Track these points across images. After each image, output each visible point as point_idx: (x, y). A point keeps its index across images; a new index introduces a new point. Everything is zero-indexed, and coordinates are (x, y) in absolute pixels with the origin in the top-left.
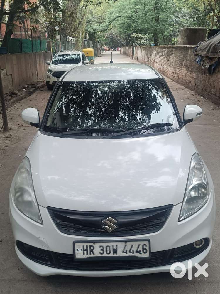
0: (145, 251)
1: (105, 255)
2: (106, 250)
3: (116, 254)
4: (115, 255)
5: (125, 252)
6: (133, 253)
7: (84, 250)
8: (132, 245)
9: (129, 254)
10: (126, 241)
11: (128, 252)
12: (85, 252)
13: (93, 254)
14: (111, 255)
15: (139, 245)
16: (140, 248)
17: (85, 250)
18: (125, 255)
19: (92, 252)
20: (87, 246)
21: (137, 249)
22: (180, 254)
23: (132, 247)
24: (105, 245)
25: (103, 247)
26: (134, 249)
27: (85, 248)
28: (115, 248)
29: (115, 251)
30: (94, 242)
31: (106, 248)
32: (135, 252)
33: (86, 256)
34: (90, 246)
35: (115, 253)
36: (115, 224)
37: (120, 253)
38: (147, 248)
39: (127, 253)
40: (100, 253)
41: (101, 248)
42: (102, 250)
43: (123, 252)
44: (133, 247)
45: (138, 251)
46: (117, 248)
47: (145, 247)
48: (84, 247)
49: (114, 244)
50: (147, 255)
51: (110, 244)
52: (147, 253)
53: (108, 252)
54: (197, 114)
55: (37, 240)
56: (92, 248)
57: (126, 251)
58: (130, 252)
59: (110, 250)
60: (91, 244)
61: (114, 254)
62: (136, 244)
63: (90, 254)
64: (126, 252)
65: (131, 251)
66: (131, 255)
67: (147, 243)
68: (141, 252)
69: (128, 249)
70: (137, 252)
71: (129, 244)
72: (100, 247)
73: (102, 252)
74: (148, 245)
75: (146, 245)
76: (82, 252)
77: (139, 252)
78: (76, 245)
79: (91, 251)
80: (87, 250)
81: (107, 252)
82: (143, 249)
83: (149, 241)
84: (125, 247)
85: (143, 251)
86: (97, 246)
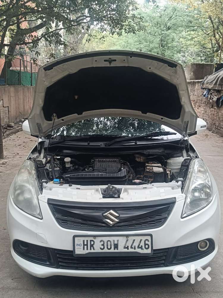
0: (147, 246)
1: (106, 250)
2: (107, 245)
3: (117, 249)
4: (116, 251)
5: (126, 248)
6: (135, 249)
7: (84, 245)
8: (134, 240)
9: (130, 250)
10: (127, 236)
11: (129, 248)
12: (86, 247)
13: (94, 249)
14: (112, 250)
15: (141, 240)
16: (142, 244)
17: (86, 245)
18: (126, 250)
19: (92, 248)
20: (87, 241)
21: (139, 245)
22: (184, 256)
23: (133, 243)
24: (105, 239)
25: (104, 242)
26: (136, 244)
27: (86, 243)
28: (116, 242)
29: (116, 246)
30: (95, 236)
31: (107, 243)
32: (136, 248)
33: (85, 252)
34: (91, 241)
35: (116, 249)
36: (116, 217)
37: (121, 249)
38: (150, 243)
39: (128, 249)
40: (101, 248)
41: (102, 243)
42: (103, 245)
43: (125, 248)
44: (135, 242)
45: (140, 246)
46: (118, 243)
47: (147, 242)
48: (84, 241)
49: (116, 239)
50: (149, 251)
51: (111, 239)
52: (149, 249)
53: (109, 247)
54: (201, 127)
55: (36, 235)
56: (92, 243)
57: (128, 247)
58: (131, 247)
59: (111, 245)
60: (92, 239)
61: (115, 249)
62: (138, 239)
63: (91, 249)
64: (128, 248)
65: (133, 247)
66: (133, 250)
67: (149, 238)
68: (143, 247)
69: (129, 244)
70: (138, 247)
71: (131, 239)
72: (101, 241)
73: (102, 247)
74: (150, 240)
75: (148, 240)
76: (82, 246)
77: (141, 248)
78: (76, 239)
79: (92, 246)
80: (87, 245)
81: (107, 248)
82: (145, 244)
83: (151, 236)
84: (126, 242)
85: (145, 246)
86: (97, 241)
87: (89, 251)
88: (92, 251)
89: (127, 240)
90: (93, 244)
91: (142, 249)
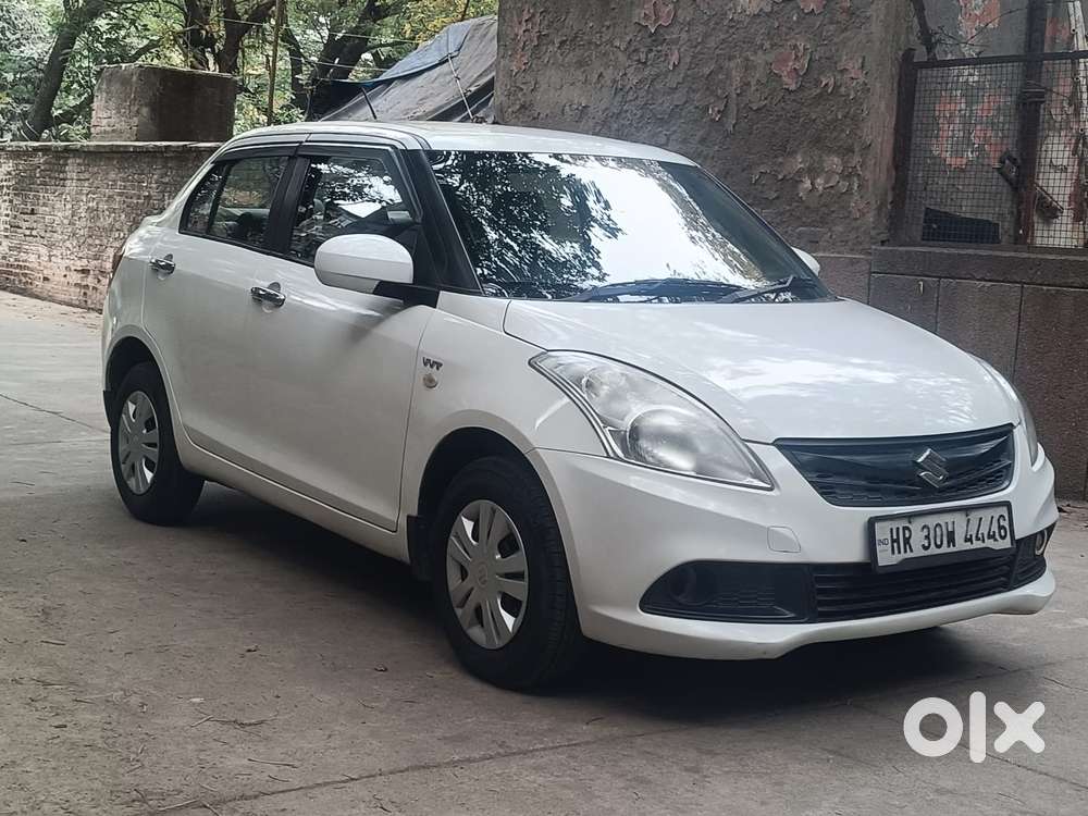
0: (1003, 533)
1: (933, 550)
2: (935, 537)
3: (954, 546)
4: (952, 549)
5: (968, 540)
6: (984, 540)
7: (893, 541)
8: (981, 519)
9: (977, 545)
10: (967, 510)
11: (974, 539)
12: (896, 545)
13: (911, 550)
14: (945, 549)
15: (992, 518)
16: (995, 528)
17: (895, 541)
18: (968, 546)
19: (908, 546)
20: (898, 530)
21: (990, 530)
23: (979, 525)
24: (931, 521)
25: (928, 528)
26: (984, 530)
27: (895, 536)
28: (950, 528)
29: (951, 539)
30: (910, 517)
31: (935, 531)
32: (986, 538)
33: (897, 558)
34: (905, 528)
35: (951, 544)
37: (961, 545)
38: (1006, 524)
39: (972, 542)
40: (924, 546)
41: (925, 532)
42: (927, 537)
43: (966, 541)
44: (982, 523)
45: (992, 533)
46: (954, 530)
47: (1002, 522)
48: (891, 531)
49: (949, 519)
50: (1006, 544)
51: (942, 520)
52: (1006, 539)
53: (939, 543)
56: (907, 534)
57: (971, 537)
58: (978, 539)
59: (942, 536)
60: (902, 524)
61: (949, 546)
62: (986, 514)
63: (905, 551)
64: (970, 540)
65: (980, 536)
66: (980, 544)
67: (1004, 511)
68: (997, 536)
69: (973, 530)
70: (990, 537)
71: (975, 516)
72: (924, 527)
73: (927, 543)
74: (1007, 518)
75: (1003, 517)
76: (890, 545)
77: (994, 536)
78: (877, 526)
79: (907, 541)
80: (897, 541)
81: (935, 543)
82: (1001, 527)
83: (1008, 505)
84: (967, 525)
85: (1000, 532)
86: (916, 526)
87: (903, 556)
88: (909, 555)
89: (969, 521)
90: (910, 537)
91: (996, 540)
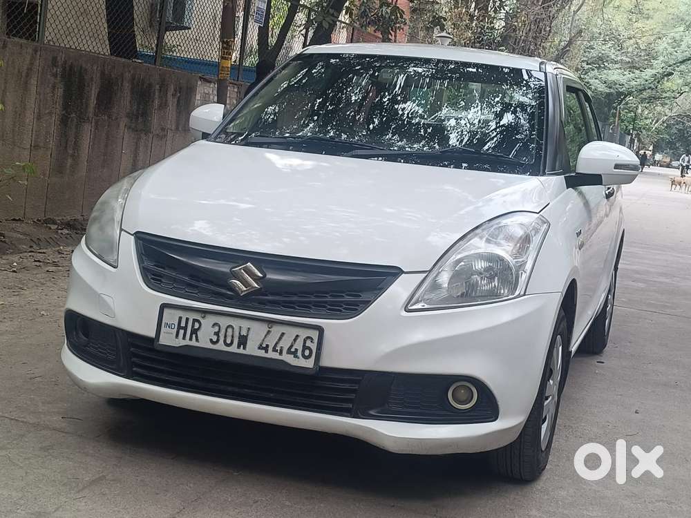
0: (307, 353)
1: (220, 346)
2: (225, 336)
3: (244, 348)
4: (241, 351)
5: (263, 348)
6: (281, 353)
7: (179, 327)
8: (283, 334)
9: (271, 355)
10: (271, 322)
11: (270, 349)
12: (182, 332)
13: (197, 340)
14: (234, 349)
15: (297, 336)
16: (299, 346)
17: (182, 328)
18: (262, 353)
19: (194, 336)
20: (187, 319)
21: (292, 346)
22: (405, 406)
23: (280, 339)
24: (224, 322)
25: (219, 326)
26: (285, 344)
27: (183, 324)
28: (244, 333)
29: (243, 341)
30: (205, 312)
31: (226, 330)
32: (285, 352)
33: (180, 342)
34: (195, 321)
35: (242, 346)
36: (256, 279)
37: (252, 349)
38: (314, 347)
39: (267, 352)
40: (211, 340)
41: (216, 329)
42: (217, 334)
43: (260, 347)
44: (284, 338)
45: (293, 350)
46: (247, 335)
47: (308, 343)
48: (180, 318)
49: (245, 324)
50: (309, 364)
51: (236, 323)
52: (309, 360)
53: (229, 341)
56: (197, 325)
57: (267, 346)
58: (274, 350)
59: (233, 337)
60: (198, 316)
61: (239, 347)
62: (291, 332)
63: (191, 339)
64: (266, 349)
65: (278, 348)
66: (275, 356)
67: (315, 335)
69: (271, 342)
70: (289, 352)
71: (277, 331)
72: (215, 324)
73: (215, 339)
74: (316, 341)
75: (312, 340)
76: (175, 330)
77: (295, 354)
78: (166, 311)
79: (194, 332)
80: (185, 329)
81: (225, 341)
82: (305, 348)
83: (320, 330)
84: (266, 336)
85: (303, 351)
86: (207, 322)
87: (187, 342)
88: (194, 343)
89: (269, 332)
90: (199, 328)
91: (296, 357)
